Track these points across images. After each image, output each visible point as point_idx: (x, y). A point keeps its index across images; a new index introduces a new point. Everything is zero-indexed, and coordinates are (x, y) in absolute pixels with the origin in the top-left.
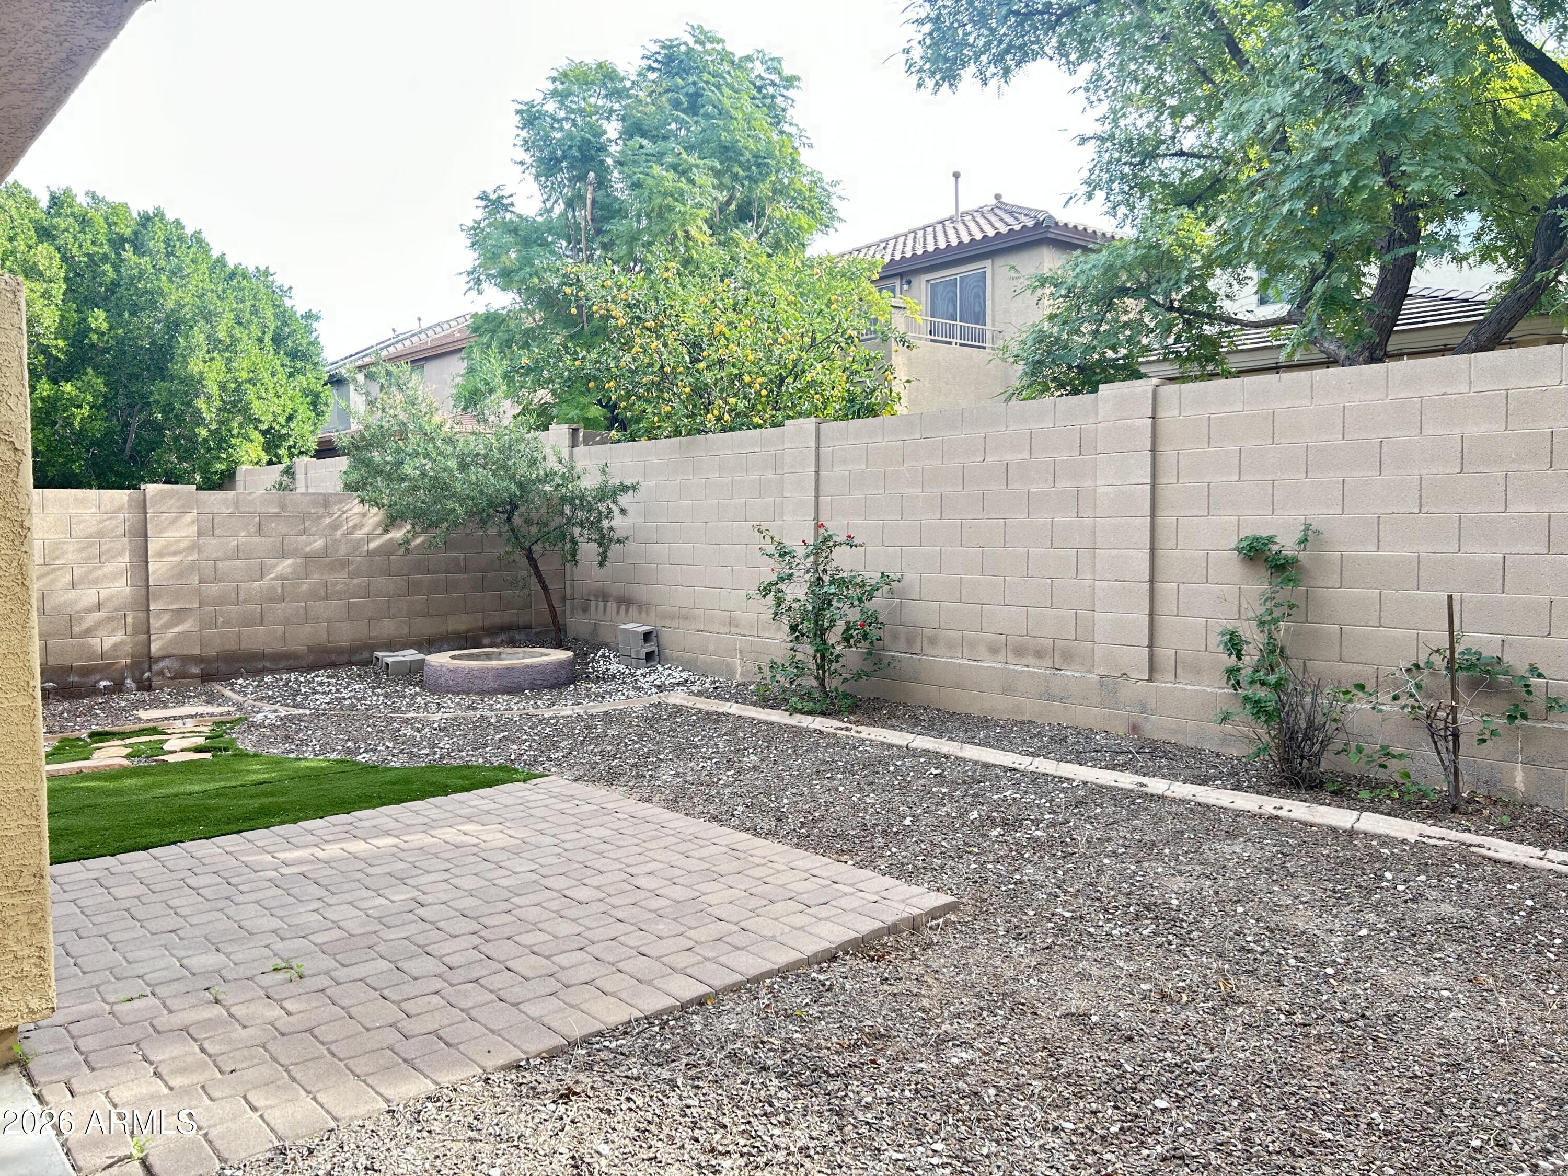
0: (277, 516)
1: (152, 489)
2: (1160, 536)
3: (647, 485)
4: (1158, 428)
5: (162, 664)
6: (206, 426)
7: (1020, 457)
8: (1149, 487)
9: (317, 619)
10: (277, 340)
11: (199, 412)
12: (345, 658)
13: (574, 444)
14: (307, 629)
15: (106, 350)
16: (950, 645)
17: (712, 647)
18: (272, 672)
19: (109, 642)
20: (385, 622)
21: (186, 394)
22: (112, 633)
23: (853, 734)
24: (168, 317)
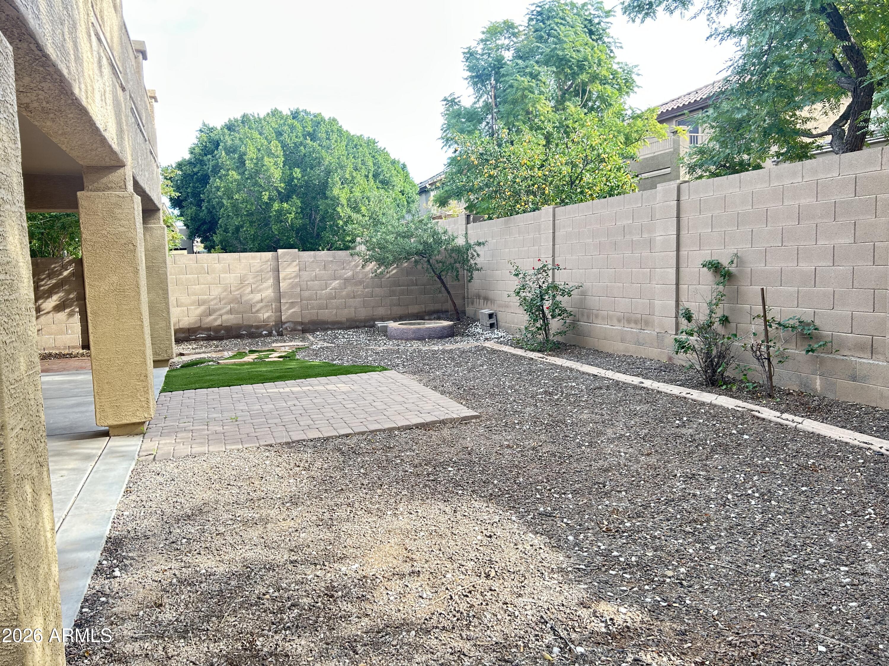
0: (332, 261)
1: (280, 251)
2: (681, 261)
3: (492, 242)
4: (681, 205)
5: (286, 325)
6: (342, 220)
7: (629, 222)
8: (675, 236)
9: (350, 307)
10: (376, 176)
11: (338, 213)
12: (363, 324)
13: (468, 223)
14: (346, 311)
15: (301, 187)
16: (603, 318)
17: (516, 321)
18: (332, 329)
19: (266, 315)
20: (380, 308)
21: (333, 205)
22: (267, 311)
23: (544, 360)
24: (326, 169)
